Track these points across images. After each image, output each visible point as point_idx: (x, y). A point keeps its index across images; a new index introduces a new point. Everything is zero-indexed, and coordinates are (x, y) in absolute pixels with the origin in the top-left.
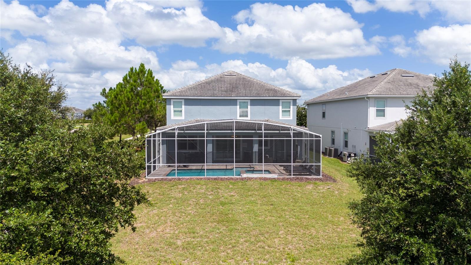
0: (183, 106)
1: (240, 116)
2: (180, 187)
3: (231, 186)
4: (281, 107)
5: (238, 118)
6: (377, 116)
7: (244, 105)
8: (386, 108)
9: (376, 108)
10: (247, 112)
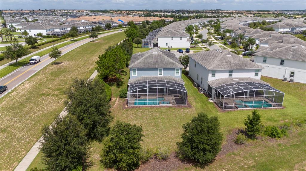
0: (136, 71)
1: (159, 75)
2: (140, 111)
3: (156, 111)
4: (175, 71)
5: (158, 75)
6: (212, 77)
7: (160, 70)
8: (216, 74)
9: (212, 74)
10: (162, 73)
